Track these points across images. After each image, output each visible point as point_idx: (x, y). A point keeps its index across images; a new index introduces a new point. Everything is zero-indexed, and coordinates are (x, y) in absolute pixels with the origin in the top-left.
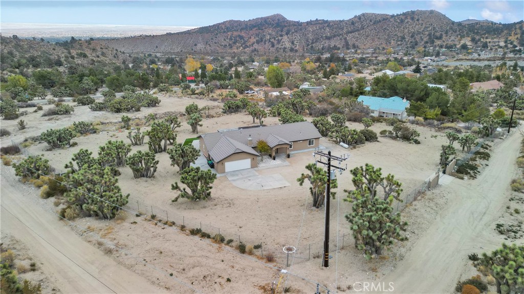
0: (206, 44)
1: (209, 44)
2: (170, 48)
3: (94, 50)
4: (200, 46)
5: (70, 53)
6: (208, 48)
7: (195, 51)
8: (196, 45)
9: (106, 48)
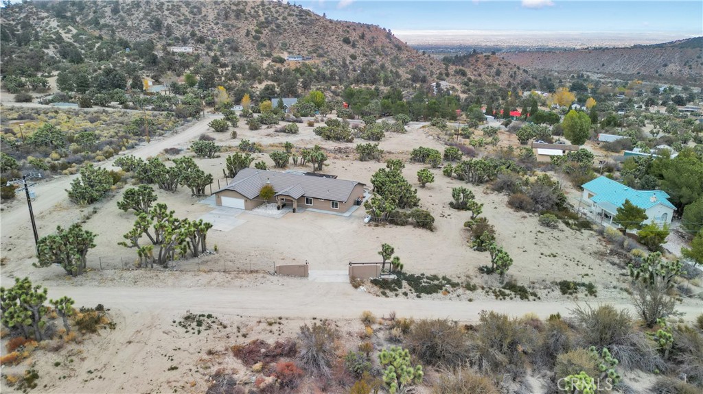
0: (685, 65)
1: (690, 66)
2: (622, 67)
3: (489, 66)
4: (673, 68)
5: (447, 69)
6: (686, 71)
7: (660, 75)
8: (665, 65)
9: (505, 65)
